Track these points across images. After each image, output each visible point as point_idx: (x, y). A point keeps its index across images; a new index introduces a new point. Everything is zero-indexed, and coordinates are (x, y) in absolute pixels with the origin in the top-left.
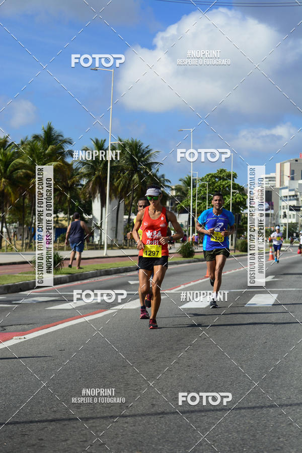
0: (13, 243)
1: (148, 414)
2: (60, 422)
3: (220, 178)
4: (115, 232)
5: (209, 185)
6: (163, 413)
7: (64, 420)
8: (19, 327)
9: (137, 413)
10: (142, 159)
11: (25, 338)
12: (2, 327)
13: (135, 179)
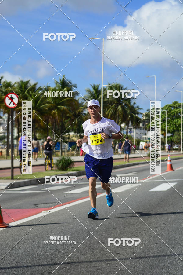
2: (74, 264)
3: (174, 107)
5: (168, 112)
6: (140, 257)
7: (76, 262)
8: (46, 205)
9: (123, 257)
11: (50, 212)
12: (35, 205)
13: (119, 109)
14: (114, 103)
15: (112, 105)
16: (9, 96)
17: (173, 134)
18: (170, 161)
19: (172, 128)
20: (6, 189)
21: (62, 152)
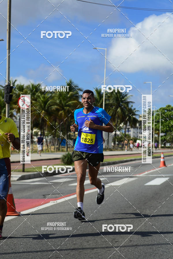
0: (49, 147)
1: (128, 246)
2: (78, 250)
3: (168, 110)
4: (107, 141)
5: (162, 114)
6: (136, 245)
10: (123, 100)
11: (57, 202)
12: (44, 195)
13: (119, 111)
14: (114, 106)
15: (112, 108)
17: (166, 134)
18: (163, 158)
19: (165, 129)
20: (18, 180)
21: (67, 147)
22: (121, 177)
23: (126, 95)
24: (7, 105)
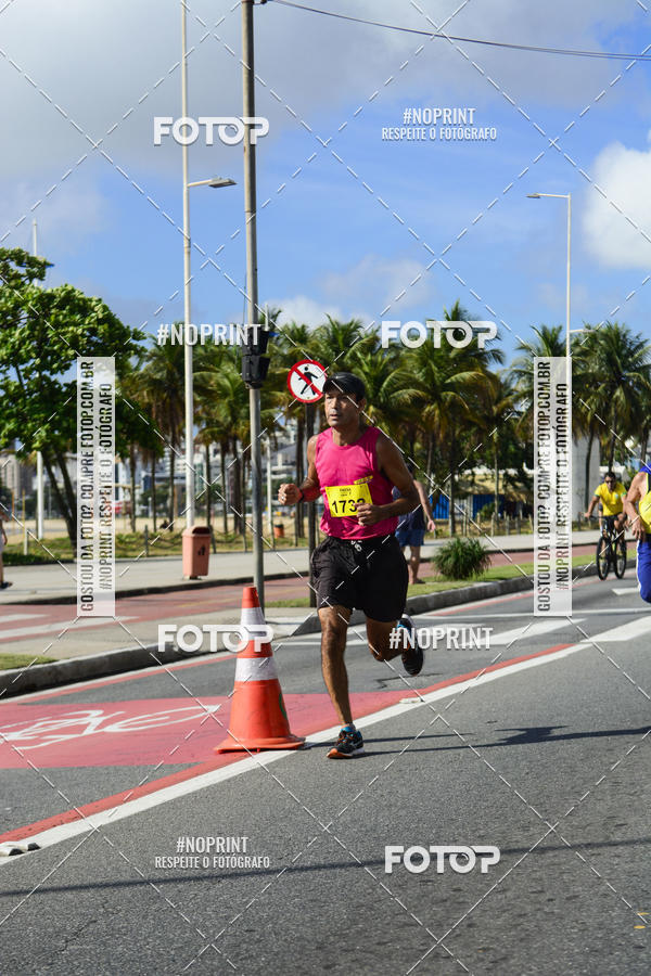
4: (584, 498)
9: (636, 837)
10: (630, 360)
11: (422, 701)
12: (379, 681)
13: (618, 398)
14: (602, 382)
15: (597, 387)
16: (301, 368)
20: (295, 634)
21: (454, 522)
22: (634, 613)
23: (641, 346)
24: (252, 392)
